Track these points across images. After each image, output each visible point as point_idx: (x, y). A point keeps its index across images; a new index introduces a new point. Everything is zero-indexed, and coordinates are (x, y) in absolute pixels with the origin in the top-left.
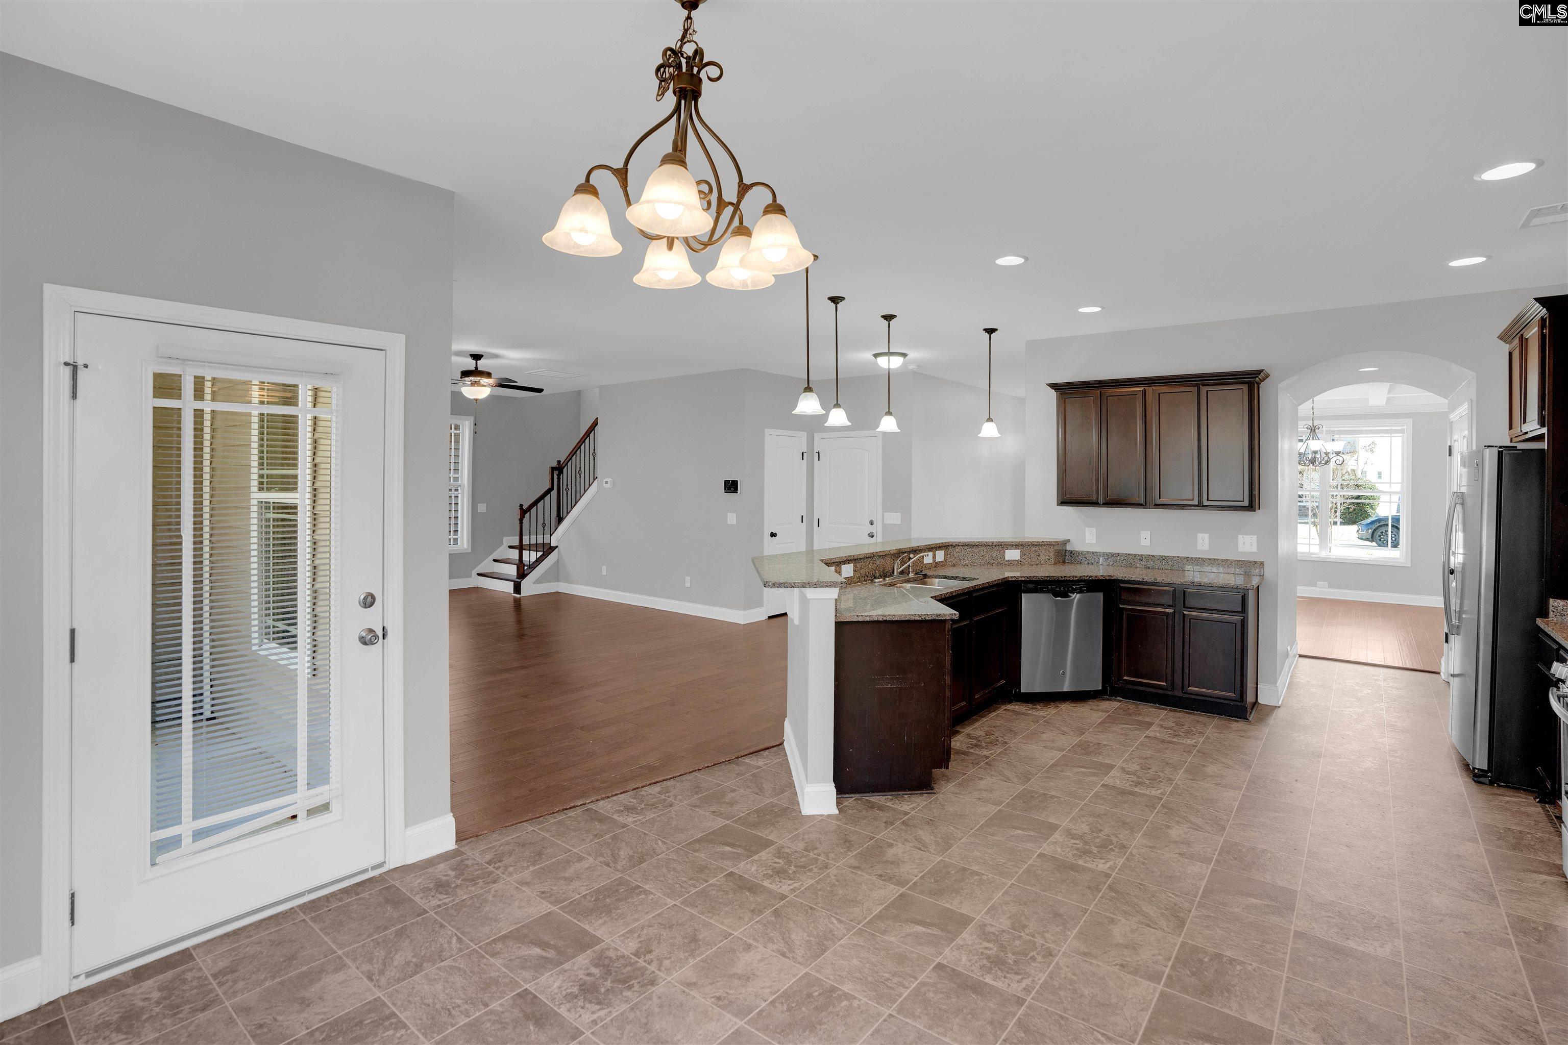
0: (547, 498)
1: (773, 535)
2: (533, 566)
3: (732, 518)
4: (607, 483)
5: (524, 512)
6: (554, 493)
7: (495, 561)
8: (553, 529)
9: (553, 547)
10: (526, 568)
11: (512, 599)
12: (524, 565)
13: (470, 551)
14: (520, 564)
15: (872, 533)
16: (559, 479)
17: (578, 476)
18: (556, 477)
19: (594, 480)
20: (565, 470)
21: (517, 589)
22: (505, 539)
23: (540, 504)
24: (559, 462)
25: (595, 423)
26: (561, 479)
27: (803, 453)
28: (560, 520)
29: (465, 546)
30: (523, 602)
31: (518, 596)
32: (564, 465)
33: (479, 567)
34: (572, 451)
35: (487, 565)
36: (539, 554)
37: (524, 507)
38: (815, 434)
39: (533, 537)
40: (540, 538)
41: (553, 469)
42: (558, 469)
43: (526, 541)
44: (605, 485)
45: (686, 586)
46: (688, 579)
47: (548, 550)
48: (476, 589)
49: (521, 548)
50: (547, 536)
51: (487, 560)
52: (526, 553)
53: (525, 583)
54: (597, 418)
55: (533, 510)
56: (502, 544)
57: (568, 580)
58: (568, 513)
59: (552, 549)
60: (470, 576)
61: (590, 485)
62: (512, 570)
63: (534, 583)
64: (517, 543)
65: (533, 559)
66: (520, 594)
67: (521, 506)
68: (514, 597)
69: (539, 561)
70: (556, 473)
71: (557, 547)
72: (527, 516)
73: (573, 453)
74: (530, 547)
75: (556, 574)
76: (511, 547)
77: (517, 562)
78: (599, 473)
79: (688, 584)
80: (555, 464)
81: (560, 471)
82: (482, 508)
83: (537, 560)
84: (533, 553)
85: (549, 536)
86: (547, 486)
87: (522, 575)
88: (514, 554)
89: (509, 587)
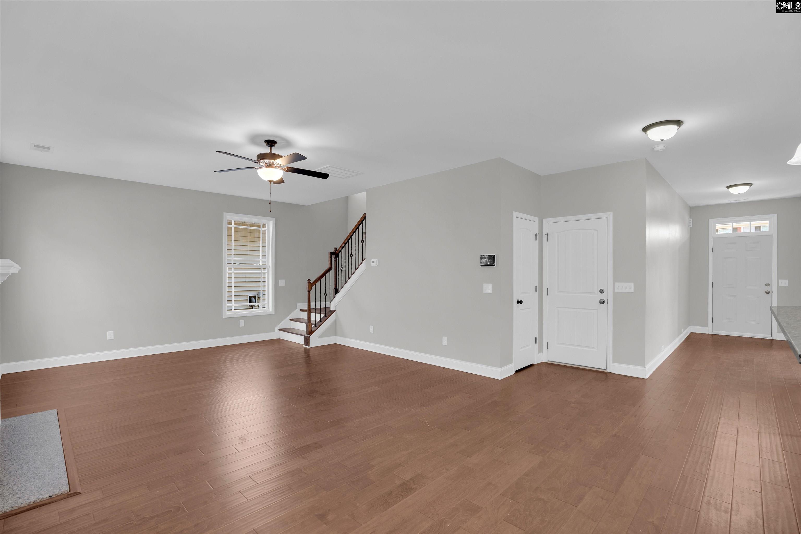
0: (328, 275)
1: (519, 302)
2: (318, 325)
3: (488, 289)
4: (373, 262)
5: (311, 285)
6: (332, 271)
7: (291, 320)
8: (332, 298)
9: (332, 311)
10: (313, 326)
11: (303, 350)
12: (312, 324)
13: (274, 313)
14: (309, 322)
15: (602, 299)
16: (336, 261)
17: (350, 258)
18: (333, 260)
19: (363, 261)
20: (340, 255)
21: (307, 341)
22: (298, 305)
23: (323, 280)
24: (336, 249)
25: (364, 218)
26: (337, 262)
27: (536, 235)
28: (337, 291)
29: (271, 310)
30: (312, 353)
31: (308, 347)
32: (339, 251)
33: (280, 324)
34: (346, 240)
35: (286, 324)
36: (323, 316)
37: (311, 282)
38: (544, 220)
39: (318, 303)
40: (323, 303)
41: (332, 254)
42: (335, 254)
43: (313, 306)
44: (372, 264)
45: (443, 344)
46: (445, 338)
47: (328, 313)
48: (278, 341)
49: (309, 311)
50: (328, 303)
51: (286, 320)
52: (313, 315)
53: (312, 338)
54: (365, 214)
55: (318, 284)
56: (296, 308)
57: (344, 335)
58: (342, 286)
59: (332, 312)
60: (274, 331)
61: (359, 265)
62: (303, 327)
63: (319, 337)
64: (306, 307)
65: (318, 319)
66: (309, 346)
67: (309, 280)
68: (305, 348)
69: (322, 321)
70: (334, 257)
71: (335, 311)
72: (313, 288)
73: (347, 241)
74: (316, 311)
75: (334, 330)
76: (301, 310)
77: (307, 321)
78: (366, 255)
79: (445, 343)
80: (333, 251)
81: (337, 256)
82: (282, 283)
83: (320, 321)
84: (318, 315)
85: (329, 302)
86: (327, 266)
87: (310, 332)
88: (304, 315)
89: (300, 340)
